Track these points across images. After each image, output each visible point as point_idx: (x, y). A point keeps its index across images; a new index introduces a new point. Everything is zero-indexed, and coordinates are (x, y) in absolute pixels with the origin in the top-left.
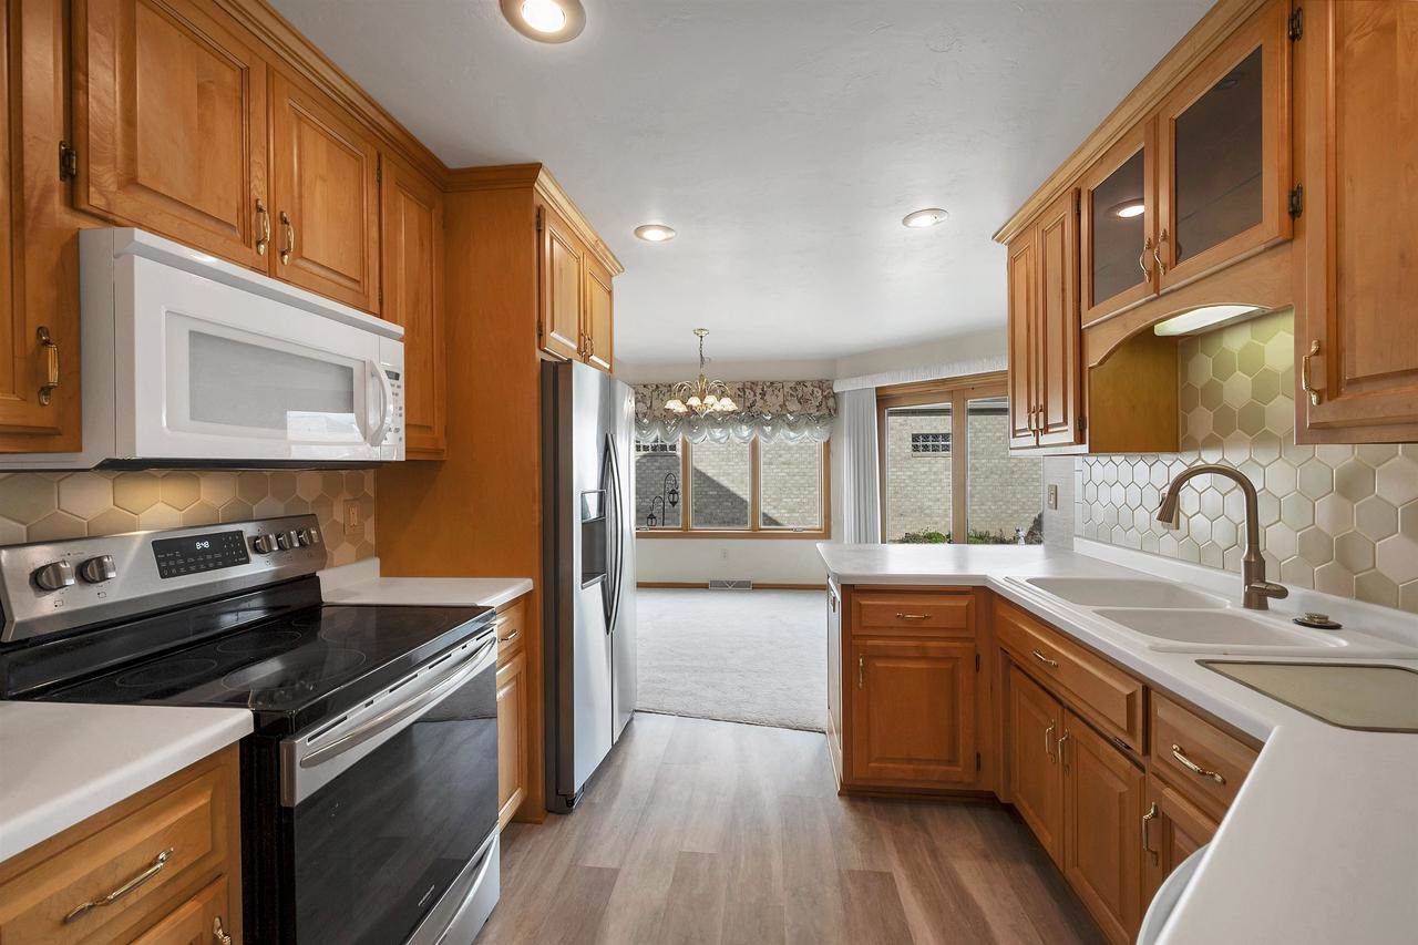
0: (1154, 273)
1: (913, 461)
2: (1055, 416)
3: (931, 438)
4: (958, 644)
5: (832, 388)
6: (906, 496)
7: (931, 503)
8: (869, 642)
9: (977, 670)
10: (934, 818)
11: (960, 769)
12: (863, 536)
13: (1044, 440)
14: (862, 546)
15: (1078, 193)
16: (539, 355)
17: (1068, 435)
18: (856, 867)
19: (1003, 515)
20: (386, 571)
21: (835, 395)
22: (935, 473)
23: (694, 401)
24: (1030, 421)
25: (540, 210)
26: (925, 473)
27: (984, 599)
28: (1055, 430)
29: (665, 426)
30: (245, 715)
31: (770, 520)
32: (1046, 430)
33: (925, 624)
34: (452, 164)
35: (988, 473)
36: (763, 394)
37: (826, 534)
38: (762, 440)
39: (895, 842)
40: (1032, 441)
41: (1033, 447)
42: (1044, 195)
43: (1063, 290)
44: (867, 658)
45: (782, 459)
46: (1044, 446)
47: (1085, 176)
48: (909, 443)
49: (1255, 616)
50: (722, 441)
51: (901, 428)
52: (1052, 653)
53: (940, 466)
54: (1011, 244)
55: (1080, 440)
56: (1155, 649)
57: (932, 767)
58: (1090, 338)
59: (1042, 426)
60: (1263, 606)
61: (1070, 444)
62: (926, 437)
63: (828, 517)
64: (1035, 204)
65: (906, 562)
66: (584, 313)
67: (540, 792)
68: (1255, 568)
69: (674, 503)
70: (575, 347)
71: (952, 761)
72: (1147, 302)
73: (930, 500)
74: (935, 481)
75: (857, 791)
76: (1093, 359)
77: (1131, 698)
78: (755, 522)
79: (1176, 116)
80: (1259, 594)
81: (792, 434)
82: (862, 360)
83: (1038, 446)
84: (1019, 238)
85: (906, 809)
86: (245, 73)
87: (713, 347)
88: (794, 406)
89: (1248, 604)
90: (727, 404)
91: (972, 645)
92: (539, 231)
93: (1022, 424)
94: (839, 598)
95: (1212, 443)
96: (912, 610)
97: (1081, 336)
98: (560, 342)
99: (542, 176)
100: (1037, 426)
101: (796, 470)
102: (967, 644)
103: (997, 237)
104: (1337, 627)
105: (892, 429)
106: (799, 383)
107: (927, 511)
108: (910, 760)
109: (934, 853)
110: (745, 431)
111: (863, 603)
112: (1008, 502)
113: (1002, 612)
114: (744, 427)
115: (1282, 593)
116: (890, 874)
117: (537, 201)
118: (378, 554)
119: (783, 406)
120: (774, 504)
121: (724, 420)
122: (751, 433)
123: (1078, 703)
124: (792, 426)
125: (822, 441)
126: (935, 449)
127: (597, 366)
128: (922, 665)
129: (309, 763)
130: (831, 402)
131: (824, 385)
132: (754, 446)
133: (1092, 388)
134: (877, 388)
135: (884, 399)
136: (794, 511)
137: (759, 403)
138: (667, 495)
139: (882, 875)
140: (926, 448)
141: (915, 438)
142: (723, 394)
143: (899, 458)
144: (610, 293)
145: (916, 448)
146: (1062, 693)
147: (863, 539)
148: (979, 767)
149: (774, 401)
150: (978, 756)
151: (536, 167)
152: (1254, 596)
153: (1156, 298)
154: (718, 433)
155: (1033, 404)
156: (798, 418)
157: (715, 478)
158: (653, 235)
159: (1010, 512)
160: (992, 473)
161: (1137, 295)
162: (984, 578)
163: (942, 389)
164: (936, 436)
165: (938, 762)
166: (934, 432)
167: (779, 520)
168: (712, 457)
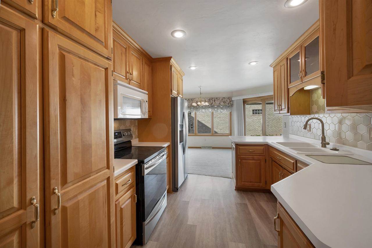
0: (301, 78)
1: (253, 117)
2: (283, 107)
3: (257, 111)
4: (261, 157)
5: (231, 99)
6: (251, 126)
7: (257, 128)
8: (242, 156)
9: (266, 162)
10: (256, 195)
11: (262, 184)
12: (240, 134)
13: (281, 112)
14: (240, 136)
15: (287, 58)
16: (171, 96)
17: (286, 111)
18: (239, 202)
19: (277, 131)
20: (139, 141)
21: (232, 101)
22: (259, 120)
23: (199, 103)
24: (278, 108)
25: (171, 66)
26: (256, 119)
27: (267, 147)
28: (283, 110)
29: (191, 109)
30: (137, 160)
31: (216, 132)
32: (281, 110)
33: (254, 152)
34: (153, 57)
35: (273, 120)
36: (215, 101)
37: (231, 135)
38: (214, 112)
39: (248, 199)
40: (278, 112)
41: (279, 114)
42: (280, 58)
43: (285, 79)
44: (241, 160)
45: (218, 117)
46: (281, 113)
47: (289, 55)
48: (252, 112)
49: (323, 149)
50: (205, 112)
51: (249, 108)
52: (280, 157)
53: (259, 118)
54: (274, 67)
55: (288, 112)
56: (298, 153)
57: (256, 184)
58: (290, 90)
59: (280, 109)
60: (325, 147)
61: (286, 113)
62: (256, 110)
63: (231, 131)
64: (278, 60)
65: (249, 139)
66: (178, 86)
67: (172, 187)
68: (324, 139)
69: (192, 128)
70: (176, 93)
71: (260, 182)
72: (301, 83)
73: (257, 127)
74: (258, 122)
75: (239, 189)
76: (291, 95)
77: (293, 163)
78: (212, 132)
79: (305, 46)
80: (324, 144)
81: (222, 110)
82: (239, 92)
83: (280, 113)
84: (276, 67)
85: (250, 193)
86: (126, 49)
87: (203, 90)
88: (222, 103)
89: (322, 147)
90: (207, 104)
91: (264, 157)
92: (171, 70)
93: (276, 108)
94: (235, 147)
95: (317, 113)
96: (251, 149)
97: (288, 90)
98: (175, 92)
99: (172, 59)
100: (279, 109)
101: (222, 119)
102: (263, 157)
103: (271, 66)
104: (338, 150)
105: (247, 108)
106: (223, 98)
107: (257, 130)
108: (251, 182)
109: (256, 200)
110: (210, 110)
111: (240, 148)
112: (278, 127)
113: (271, 149)
114: (210, 109)
115: (328, 144)
116: (246, 204)
117: (171, 64)
118: (138, 138)
119: (220, 104)
120: (217, 128)
121: (205, 107)
122: (212, 110)
123: (286, 167)
124: (222, 108)
125: (229, 112)
126: (259, 113)
127: (180, 97)
128: (253, 161)
129: (147, 168)
130: (231, 103)
131: (230, 98)
132: (213, 113)
133: (291, 101)
134: (243, 99)
135: (245, 102)
136: (221, 130)
137: (214, 103)
138: (190, 125)
139: (244, 204)
140: (256, 113)
141: (253, 111)
142: (205, 101)
143: (249, 116)
144: (182, 80)
145: (253, 113)
146: (282, 165)
147: (240, 135)
148: (266, 184)
149: (217, 102)
150: (266, 181)
151: (171, 58)
152: (323, 145)
153: (302, 83)
154: (203, 110)
155: (279, 104)
156: (223, 106)
157: (201, 121)
158: (193, 68)
159: (279, 130)
160: (274, 119)
161: (298, 82)
162: (267, 142)
163: (259, 99)
164: (259, 110)
165: (257, 182)
166: (258, 109)
167: (218, 132)
168: (200, 116)
